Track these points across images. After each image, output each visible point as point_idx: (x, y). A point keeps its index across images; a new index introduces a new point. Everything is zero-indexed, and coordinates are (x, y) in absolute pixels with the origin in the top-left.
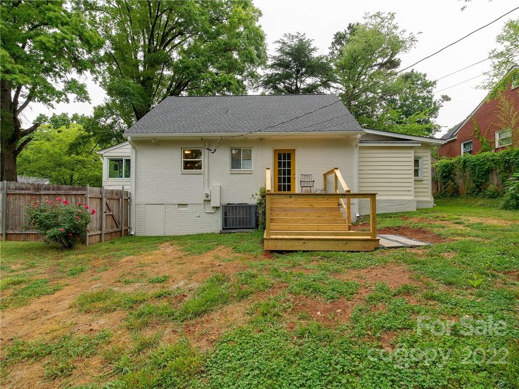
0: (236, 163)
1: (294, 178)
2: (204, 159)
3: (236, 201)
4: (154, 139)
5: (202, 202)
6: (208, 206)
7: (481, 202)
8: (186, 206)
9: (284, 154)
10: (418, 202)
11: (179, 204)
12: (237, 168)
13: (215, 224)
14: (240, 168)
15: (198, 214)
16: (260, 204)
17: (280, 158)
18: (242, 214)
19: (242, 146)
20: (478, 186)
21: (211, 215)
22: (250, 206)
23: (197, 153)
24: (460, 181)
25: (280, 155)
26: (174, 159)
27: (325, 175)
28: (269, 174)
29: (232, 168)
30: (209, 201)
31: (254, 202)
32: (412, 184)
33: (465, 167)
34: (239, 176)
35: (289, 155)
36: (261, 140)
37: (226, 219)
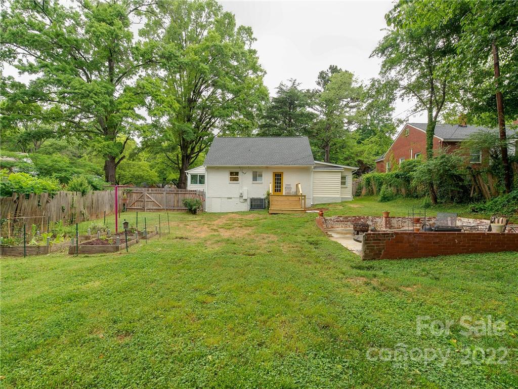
0: (255, 179)
1: (283, 186)
2: (240, 176)
3: (255, 197)
4: (217, 167)
5: (239, 197)
6: (242, 199)
8: (231, 199)
9: (278, 175)
10: (342, 198)
11: (228, 198)
13: (246, 207)
14: (257, 181)
15: (237, 203)
16: (267, 198)
17: (276, 176)
18: (259, 203)
19: (258, 170)
21: (243, 203)
22: (262, 199)
23: (237, 174)
25: (276, 175)
27: (296, 185)
28: (271, 185)
29: (253, 181)
30: (242, 196)
31: (263, 197)
32: (340, 185)
34: (257, 185)
35: (280, 175)
36: (267, 168)
37: (251, 204)
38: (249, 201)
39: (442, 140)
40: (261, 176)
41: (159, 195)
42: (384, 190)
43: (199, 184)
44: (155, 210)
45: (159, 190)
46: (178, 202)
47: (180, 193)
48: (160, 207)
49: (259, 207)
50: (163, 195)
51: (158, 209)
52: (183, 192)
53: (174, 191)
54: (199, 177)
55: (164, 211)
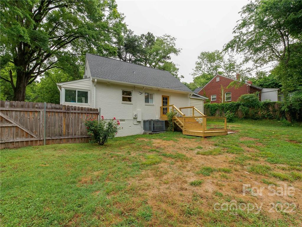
0: (147, 100)
1: (169, 109)
2: (133, 97)
3: (146, 119)
5: (133, 119)
6: (136, 121)
8: (124, 121)
9: (165, 98)
11: (120, 120)
12: (147, 103)
13: (139, 130)
14: (149, 103)
15: (130, 125)
18: (160, 125)
19: (150, 92)
21: (136, 125)
22: (163, 121)
23: (130, 93)
25: (163, 98)
26: (118, 95)
27: (180, 108)
29: (145, 102)
30: (137, 118)
34: (151, 106)
35: (167, 98)
36: (158, 90)
37: (154, 127)
38: (142, 123)
39: (250, 85)
40: (152, 98)
41: (31, 115)
42: (229, 114)
43: (78, 102)
44: (20, 144)
45: (30, 106)
46: (68, 126)
47: (72, 111)
48: (32, 137)
49: (160, 130)
50: (39, 115)
51: (27, 141)
52: (77, 111)
53: (62, 109)
54: (78, 93)
55: (41, 143)
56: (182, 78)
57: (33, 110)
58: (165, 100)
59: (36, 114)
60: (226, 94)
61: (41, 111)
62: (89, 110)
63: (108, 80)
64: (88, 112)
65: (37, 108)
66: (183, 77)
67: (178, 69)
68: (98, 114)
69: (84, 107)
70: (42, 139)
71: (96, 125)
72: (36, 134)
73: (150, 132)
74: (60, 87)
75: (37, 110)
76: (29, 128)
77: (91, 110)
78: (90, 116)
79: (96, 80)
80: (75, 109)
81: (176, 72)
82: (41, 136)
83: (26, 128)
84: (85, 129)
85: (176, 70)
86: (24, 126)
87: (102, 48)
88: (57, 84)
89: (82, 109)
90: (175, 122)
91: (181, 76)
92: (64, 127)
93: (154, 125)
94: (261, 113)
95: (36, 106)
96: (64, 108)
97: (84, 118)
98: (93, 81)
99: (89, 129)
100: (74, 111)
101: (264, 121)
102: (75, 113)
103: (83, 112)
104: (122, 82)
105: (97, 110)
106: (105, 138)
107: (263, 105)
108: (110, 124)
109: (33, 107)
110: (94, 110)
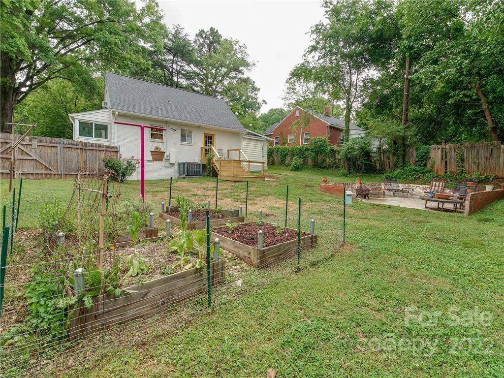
0: (183, 137)
2: (164, 134)
3: (182, 161)
5: (164, 160)
6: (168, 162)
7: (283, 168)
8: (152, 162)
9: (209, 137)
11: (148, 161)
12: (184, 141)
13: (171, 174)
14: (186, 141)
15: (161, 167)
17: (206, 138)
18: (196, 168)
19: (188, 129)
20: (282, 161)
21: (169, 168)
22: (200, 165)
24: (275, 158)
25: (206, 136)
27: (229, 151)
29: (181, 141)
30: (169, 159)
33: (278, 151)
34: (188, 146)
35: (211, 137)
36: (199, 127)
37: (188, 170)
38: (176, 166)
39: (330, 125)
40: (190, 136)
41: (48, 149)
42: (296, 161)
43: (95, 137)
44: (40, 176)
45: (48, 141)
46: (85, 162)
47: (89, 148)
48: (50, 170)
49: (197, 174)
50: (57, 150)
51: (46, 174)
52: (94, 148)
53: (78, 145)
54: (95, 126)
55: (59, 176)
56: (264, 104)
57: (51, 145)
58: (209, 140)
59: (54, 149)
60: (305, 134)
61: (59, 146)
62: (107, 147)
63: (131, 113)
64: (106, 149)
65: (54, 143)
66: (266, 103)
67: (259, 89)
68: (117, 152)
69: (101, 143)
70: (60, 173)
71: (113, 162)
72: (54, 168)
73: (184, 176)
74: (73, 118)
75: (55, 145)
76: (47, 161)
77: (109, 147)
78: (108, 153)
79: (117, 113)
80: (92, 146)
81: (256, 95)
82: (59, 170)
83: (45, 161)
84: (102, 166)
85: (255, 90)
86: (42, 159)
87: (129, 62)
88: (69, 115)
89: (99, 146)
90: (213, 165)
91: (263, 101)
92: (81, 163)
93: (188, 168)
94: (328, 161)
95: (53, 141)
96: (80, 144)
97: (102, 155)
98: (114, 114)
99: (106, 165)
100: (91, 148)
101: (331, 170)
102: (92, 150)
103: (101, 149)
104: (150, 116)
105: (116, 148)
106: (124, 175)
107: (330, 151)
108: (129, 163)
109: (51, 142)
110: (113, 147)
